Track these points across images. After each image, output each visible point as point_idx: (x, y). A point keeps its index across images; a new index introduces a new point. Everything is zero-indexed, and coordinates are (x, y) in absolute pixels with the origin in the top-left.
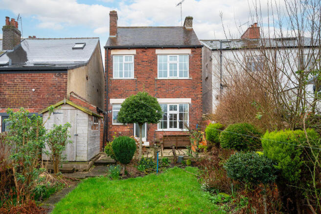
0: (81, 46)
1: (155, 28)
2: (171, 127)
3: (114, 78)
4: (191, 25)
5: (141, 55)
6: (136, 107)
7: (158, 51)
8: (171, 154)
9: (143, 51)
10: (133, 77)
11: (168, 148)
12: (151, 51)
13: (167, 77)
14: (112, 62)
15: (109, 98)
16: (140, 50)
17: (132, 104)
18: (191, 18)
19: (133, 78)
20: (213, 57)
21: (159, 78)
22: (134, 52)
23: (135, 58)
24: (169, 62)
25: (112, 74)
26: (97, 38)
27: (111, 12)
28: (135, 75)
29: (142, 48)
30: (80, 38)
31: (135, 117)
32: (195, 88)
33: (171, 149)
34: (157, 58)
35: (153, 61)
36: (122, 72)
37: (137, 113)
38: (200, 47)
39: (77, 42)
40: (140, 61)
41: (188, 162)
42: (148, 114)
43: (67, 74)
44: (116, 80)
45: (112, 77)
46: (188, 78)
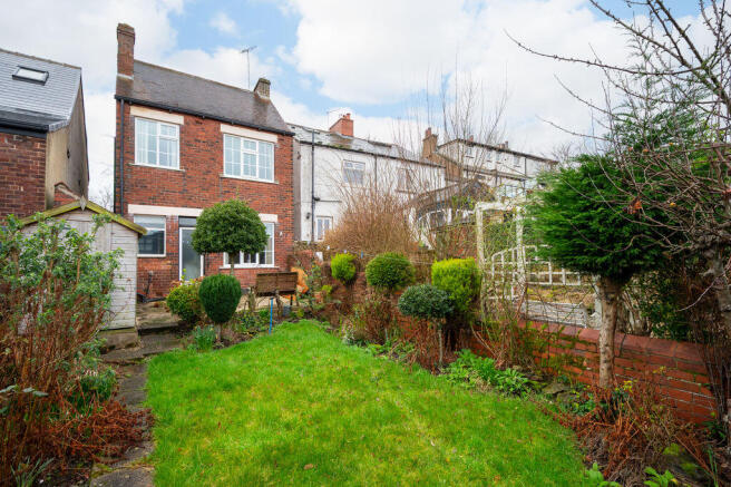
0: (40, 77)
1: (206, 81)
2: (245, 261)
3: (137, 162)
4: (267, 92)
5: (194, 128)
6: (232, 224)
7: (224, 128)
8: (275, 303)
9: (197, 122)
10: (176, 166)
11: (267, 294)
12: (213, 124)
13: (239, 174)
14: (133, 129)
15: (127, 203)
16: (191, 119)
17: (225, 219)
18: (268, 83)
19: (178, 169)
20: (302, 153)
21: (226, 175)
22: (180, 119)
23: (181, 132)
24: (243, 150)
25: (133, 153)
26: (76, 68)
27: (120, 25)
28: (182, 164)
29: (196, 116)
30: (27, 57)
31: (230, 241)
32: (283, 198)
33: (274, 295)
34: (222, 139)
35: (216, 143)
36: (155, 154)
37: (233, 235)
38: (291, 135)
39: (22, 65)
40: (192, 139)
41: (300, 314)
42: (252, 237)
43: (44, 142)
44: (141, 167)
45: (133, 160)
46: (272, 182)
